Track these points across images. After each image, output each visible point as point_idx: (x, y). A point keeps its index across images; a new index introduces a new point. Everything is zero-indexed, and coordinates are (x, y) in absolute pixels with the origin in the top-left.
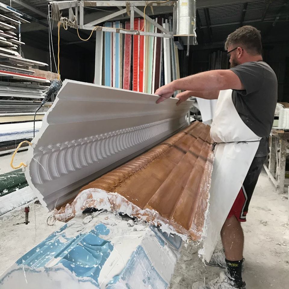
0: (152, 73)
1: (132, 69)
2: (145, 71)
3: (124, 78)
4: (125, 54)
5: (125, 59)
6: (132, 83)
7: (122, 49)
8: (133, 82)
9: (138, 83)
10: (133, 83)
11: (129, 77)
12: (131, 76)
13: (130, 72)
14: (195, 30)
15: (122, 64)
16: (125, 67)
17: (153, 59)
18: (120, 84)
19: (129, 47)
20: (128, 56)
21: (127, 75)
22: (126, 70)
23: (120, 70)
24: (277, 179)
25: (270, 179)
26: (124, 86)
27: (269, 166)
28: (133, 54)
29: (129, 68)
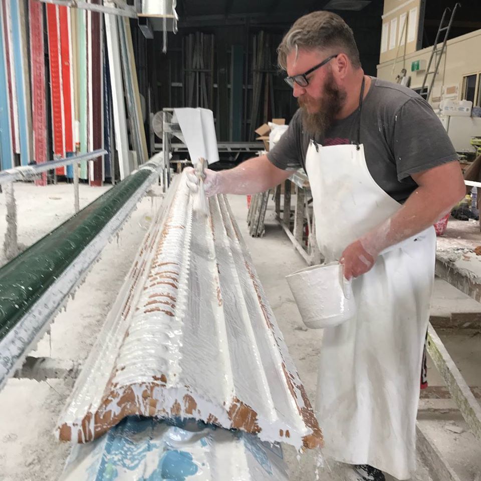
0: (86, 69)
1: (48, 60)
2: (73, 65)
3: (32, 76)
4: (31, 31)
5: (33, 41)
6: (49, 85)
7: (24, 20)
8: (51, 84)
9: (61, 87)
10: (51, 87)
11: (42, 75)
12: (46, 73)
13: (44, 65)
14: (175, 7)
15: (26, 49)
16: (33, 55)
17: (87, 44)
18: (26, 87)
19: (38, 20)
20: (37, 35)
21: (38, 71)
22: (35, 61)
23: (25, 61)
24: (310, 252)
25: (296, 249)
26: (34, 92)
27: (295, 230)
28: (47, 32)
29: (41, 58)
